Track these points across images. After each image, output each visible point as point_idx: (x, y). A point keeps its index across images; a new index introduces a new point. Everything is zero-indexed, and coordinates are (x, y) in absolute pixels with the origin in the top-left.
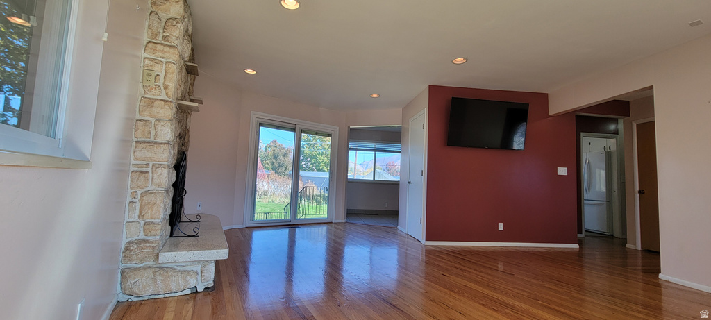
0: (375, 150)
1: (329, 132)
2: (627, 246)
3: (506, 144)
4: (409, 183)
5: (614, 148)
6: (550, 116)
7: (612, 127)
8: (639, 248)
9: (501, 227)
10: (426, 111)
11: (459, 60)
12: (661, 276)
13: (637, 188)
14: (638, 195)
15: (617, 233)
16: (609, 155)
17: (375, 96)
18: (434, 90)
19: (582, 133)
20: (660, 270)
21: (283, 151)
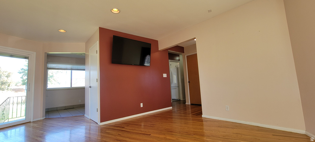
0: (72, 69)
1: (27, 55)
2: (186, 103)
3: (142, 63)
4: (90, 87)
5: (178, 66)
6: (159, 51)
7: (178, 58)
8: (190, 104)
9: (142, 105)
10: (98, 42)
11: (115, 10)
12: (203, 116)
13: (188, 81)
14: (188, 83)
15: (182, 99)
16: (177, 69)
17: (62, 31)
18: (102, 31)
19: (169, 60)
20: (202, 113)
21: (7, 74)
